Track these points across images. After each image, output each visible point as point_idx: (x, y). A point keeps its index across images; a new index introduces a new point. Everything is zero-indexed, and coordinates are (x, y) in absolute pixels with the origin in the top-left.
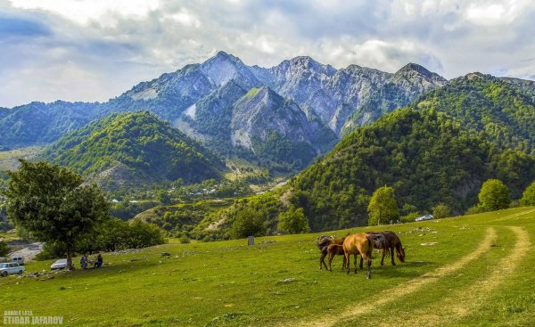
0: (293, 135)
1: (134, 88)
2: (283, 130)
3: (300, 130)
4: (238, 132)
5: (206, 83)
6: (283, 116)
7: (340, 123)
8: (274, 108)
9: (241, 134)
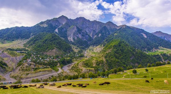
0: (83, 38)
1: (40, 23)
2: (80, 37)
3: (84, 37)
4: (69, 37)
5: (59, 23)
6: (80, 33)
7: (93, 36)
8: (78, 31)
9: (70, 38)
